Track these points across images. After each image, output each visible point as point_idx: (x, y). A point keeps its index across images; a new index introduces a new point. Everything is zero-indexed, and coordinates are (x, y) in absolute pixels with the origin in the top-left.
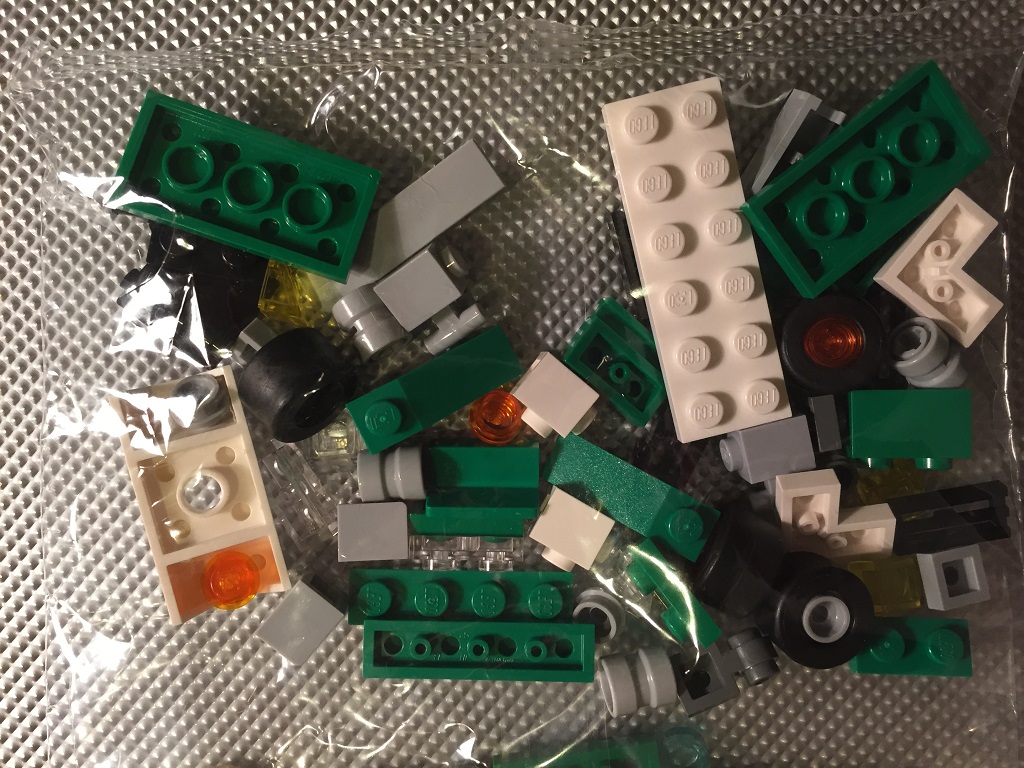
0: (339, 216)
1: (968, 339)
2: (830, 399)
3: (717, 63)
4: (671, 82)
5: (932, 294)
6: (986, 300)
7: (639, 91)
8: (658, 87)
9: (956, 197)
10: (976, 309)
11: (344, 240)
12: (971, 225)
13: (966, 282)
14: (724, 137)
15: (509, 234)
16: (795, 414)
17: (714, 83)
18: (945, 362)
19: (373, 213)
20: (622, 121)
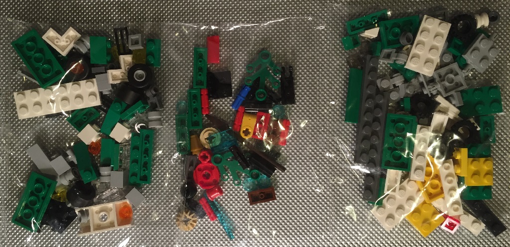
0: (42, 182)
1: (79, 35)
2: (92, 68)
3: (11, 94)
4: (15, 105)
5: (68, 43)
6: (70, 31)
7: (16, 113)
8: (16, 108)
9: (44, 37)
10: (72, 33)
11: (47, 181)
12: (51, 33)
13: (65, 36)
14: (28, 92)
15: (54, 141)
16: (95, 78)
17: (15, 94)
18: (83, 42)
19: (42, 174)
20: (23, 115)
